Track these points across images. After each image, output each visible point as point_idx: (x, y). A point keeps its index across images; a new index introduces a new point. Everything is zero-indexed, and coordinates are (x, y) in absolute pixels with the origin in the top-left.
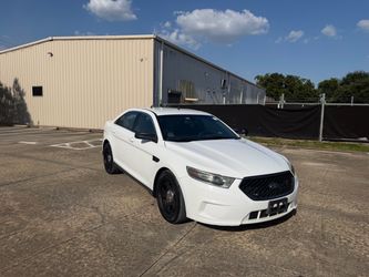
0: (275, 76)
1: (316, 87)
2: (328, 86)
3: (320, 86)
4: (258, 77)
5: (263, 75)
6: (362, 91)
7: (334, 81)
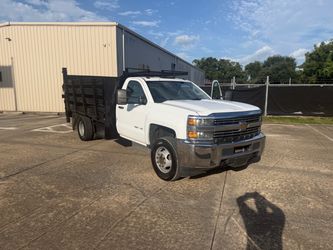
0: (210, 60)
1: (244, 69)
2: (253, 68)
3: (246, 69)
4: (195, 61)
5: (200, 59)
6: (280, 72)
7: (258, 64)
